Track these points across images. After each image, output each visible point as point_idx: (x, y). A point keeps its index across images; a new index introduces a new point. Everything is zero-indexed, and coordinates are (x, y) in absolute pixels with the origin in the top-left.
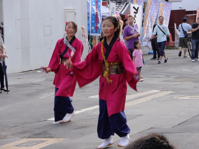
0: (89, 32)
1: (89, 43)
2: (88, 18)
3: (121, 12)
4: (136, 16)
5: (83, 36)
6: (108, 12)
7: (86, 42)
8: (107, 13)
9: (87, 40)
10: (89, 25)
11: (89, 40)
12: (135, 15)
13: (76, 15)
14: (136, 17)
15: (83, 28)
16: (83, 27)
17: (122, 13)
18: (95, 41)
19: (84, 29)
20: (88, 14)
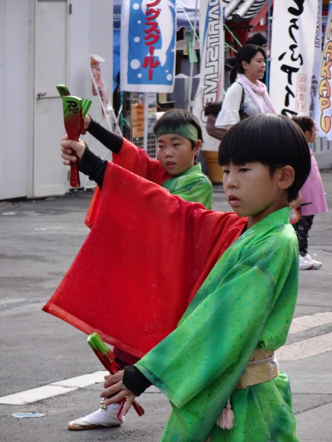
0: (117, 79)
1: (117, 121)
2: (117, 25)
3: (236, 8)
4: (297, 23)
5: (95, 93)
6: (192, 7)
7: (108, 116)
8: (188, 10)
9: (110, 108)
10: (117, 51)
11: (116, 107)
12: (293, 21)
13: (70, 12)
14: (297, 28)
15: (94, 64)
16: (98, 58)
17: (241, 12)
18: (139, 113)
19: (100, 66)
20: (117, 10)
